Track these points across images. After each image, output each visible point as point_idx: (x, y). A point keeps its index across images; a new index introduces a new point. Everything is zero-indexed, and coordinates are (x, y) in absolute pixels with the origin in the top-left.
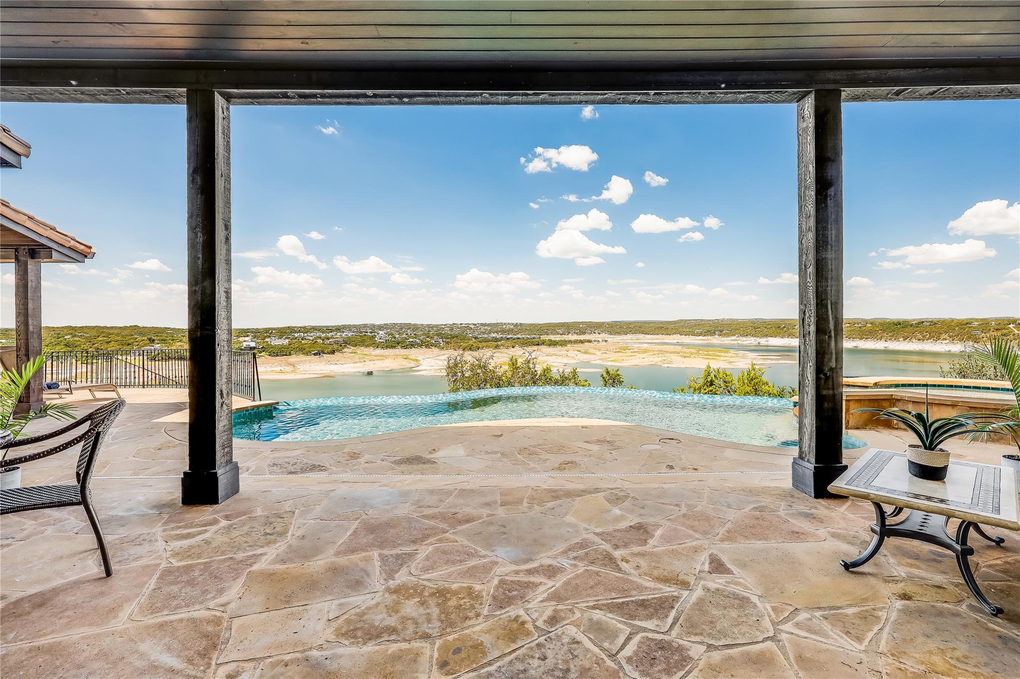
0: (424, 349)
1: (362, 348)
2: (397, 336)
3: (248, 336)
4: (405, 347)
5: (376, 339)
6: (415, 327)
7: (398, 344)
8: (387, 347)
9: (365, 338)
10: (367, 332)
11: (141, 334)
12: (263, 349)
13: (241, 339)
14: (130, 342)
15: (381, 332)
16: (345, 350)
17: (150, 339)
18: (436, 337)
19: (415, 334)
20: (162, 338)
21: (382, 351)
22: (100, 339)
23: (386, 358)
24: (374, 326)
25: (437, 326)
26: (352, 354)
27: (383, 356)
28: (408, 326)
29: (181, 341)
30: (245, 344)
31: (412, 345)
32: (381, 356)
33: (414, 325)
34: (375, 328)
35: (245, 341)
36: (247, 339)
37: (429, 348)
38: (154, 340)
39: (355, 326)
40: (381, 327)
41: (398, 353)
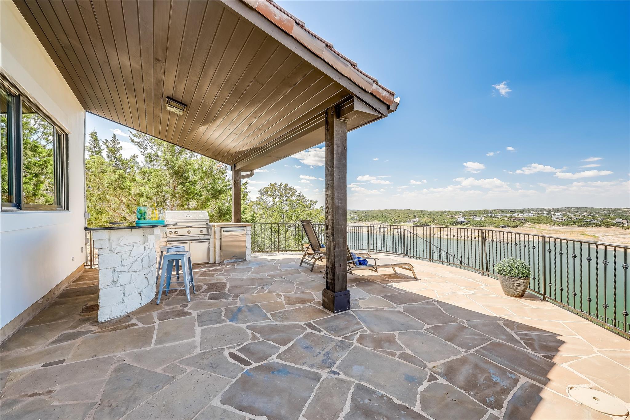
0: (603, 228)
1: (540, 225)
2: (573, 217)
3: (460, 215)
4: (583, 226)
5: (553, 219)
6: (593, 211)
7: (574, 223)
8: (563, 225)
9: (543, 218)
10: (544, 214)
11: (411, 213)
12: (469, 222)
13: (457, 217)
14: (406, 217)
15: (557, 214)
16: (526, 225)
17: (414, 216)
18: (618, 219)
19: (593, 216)
20: (419, 215)
21: (558, 227)
22: (396, 215)
23: (563, 233)
24: (550, 210)
25: (619, 209)
26: (531, 229)
27: (560, 231)
28: (585, 210)
29: (427, 217)
30: (458, 219)
31: (589, 224)
32: (557, 231)
33: (590, 209)
34: (551, 211)
35: (458, 218)
36: (459, 216)
37: (610, 227)
38: (416, 216)
39: (533, 210)
40: (556, 211)
41: (574, 230)
